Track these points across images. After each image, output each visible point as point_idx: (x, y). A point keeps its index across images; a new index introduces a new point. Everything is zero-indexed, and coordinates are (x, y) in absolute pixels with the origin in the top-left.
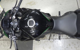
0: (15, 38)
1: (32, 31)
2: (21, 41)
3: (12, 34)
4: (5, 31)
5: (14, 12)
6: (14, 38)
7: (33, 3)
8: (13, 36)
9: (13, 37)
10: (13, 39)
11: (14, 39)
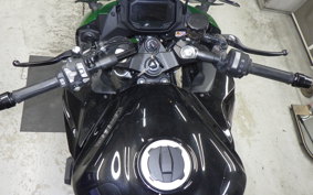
0: (78, 77)
1: (116, 171)
2: (64, 97)
3: (97, 58)
4: (114, 10)
5: (216, 48)
6: (79, 74)
7: (246, 124)
8: (88, 65)
9: (80, 66)
10: (68, 72)
11: (71, 75)
